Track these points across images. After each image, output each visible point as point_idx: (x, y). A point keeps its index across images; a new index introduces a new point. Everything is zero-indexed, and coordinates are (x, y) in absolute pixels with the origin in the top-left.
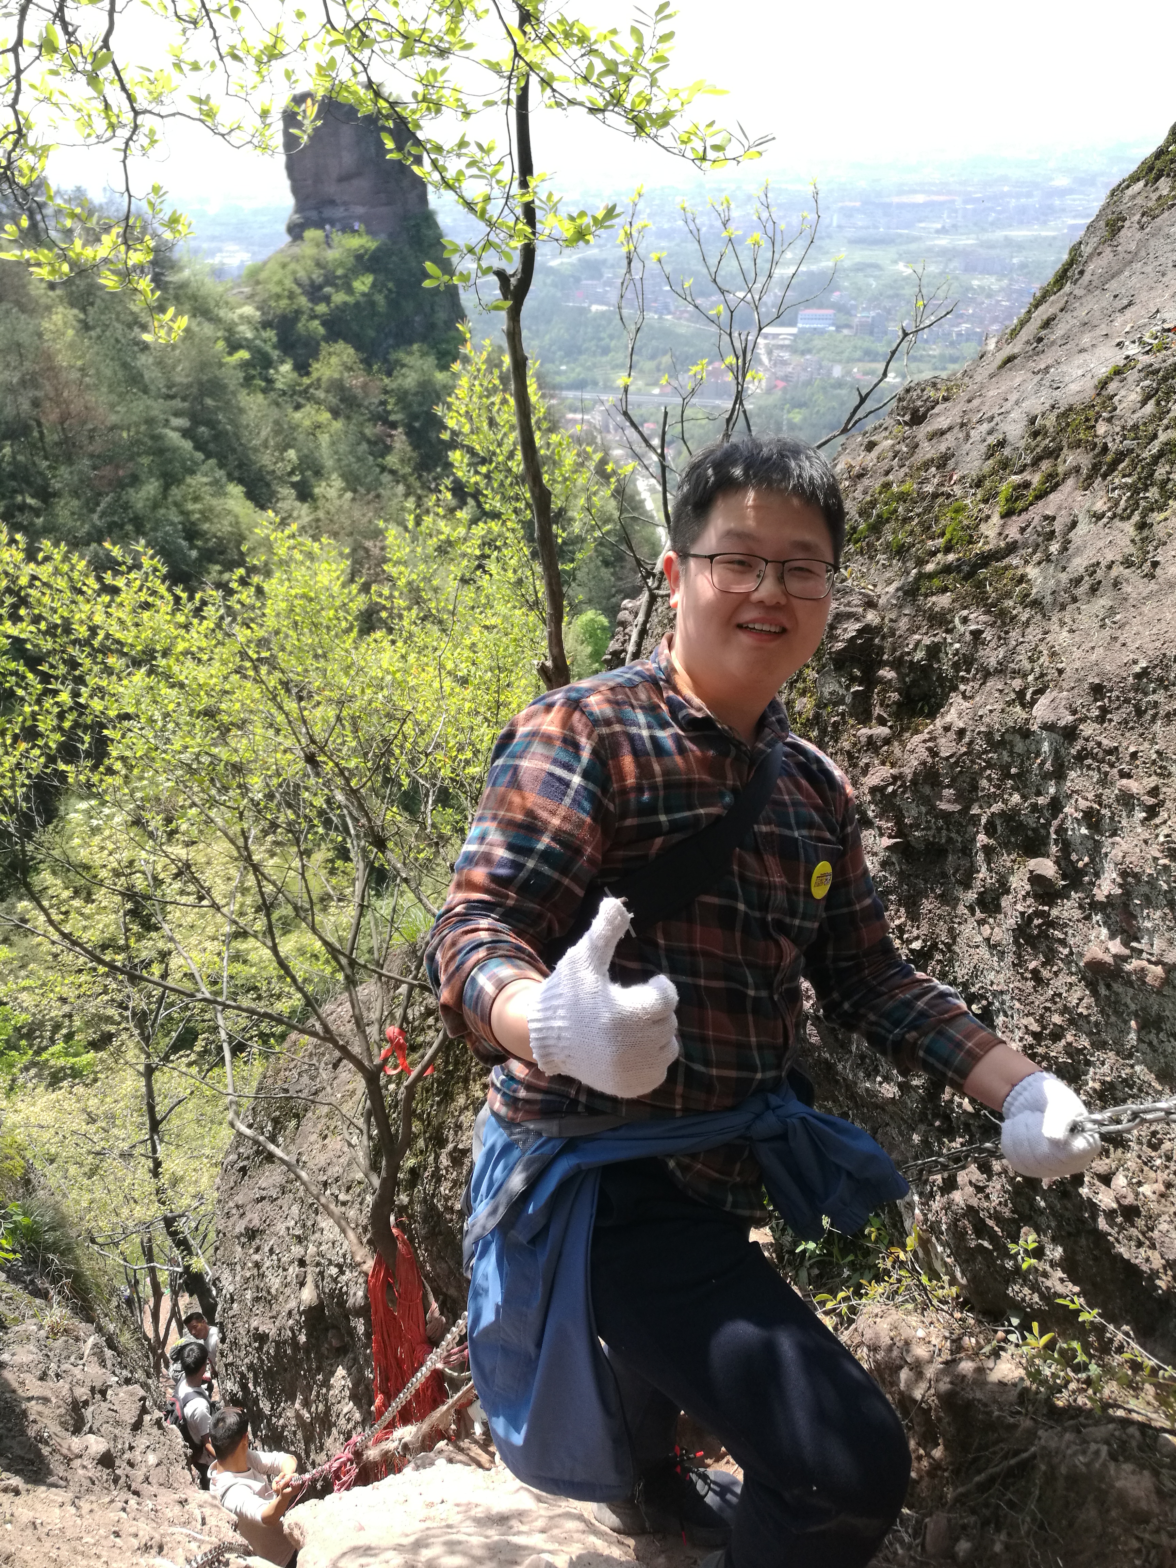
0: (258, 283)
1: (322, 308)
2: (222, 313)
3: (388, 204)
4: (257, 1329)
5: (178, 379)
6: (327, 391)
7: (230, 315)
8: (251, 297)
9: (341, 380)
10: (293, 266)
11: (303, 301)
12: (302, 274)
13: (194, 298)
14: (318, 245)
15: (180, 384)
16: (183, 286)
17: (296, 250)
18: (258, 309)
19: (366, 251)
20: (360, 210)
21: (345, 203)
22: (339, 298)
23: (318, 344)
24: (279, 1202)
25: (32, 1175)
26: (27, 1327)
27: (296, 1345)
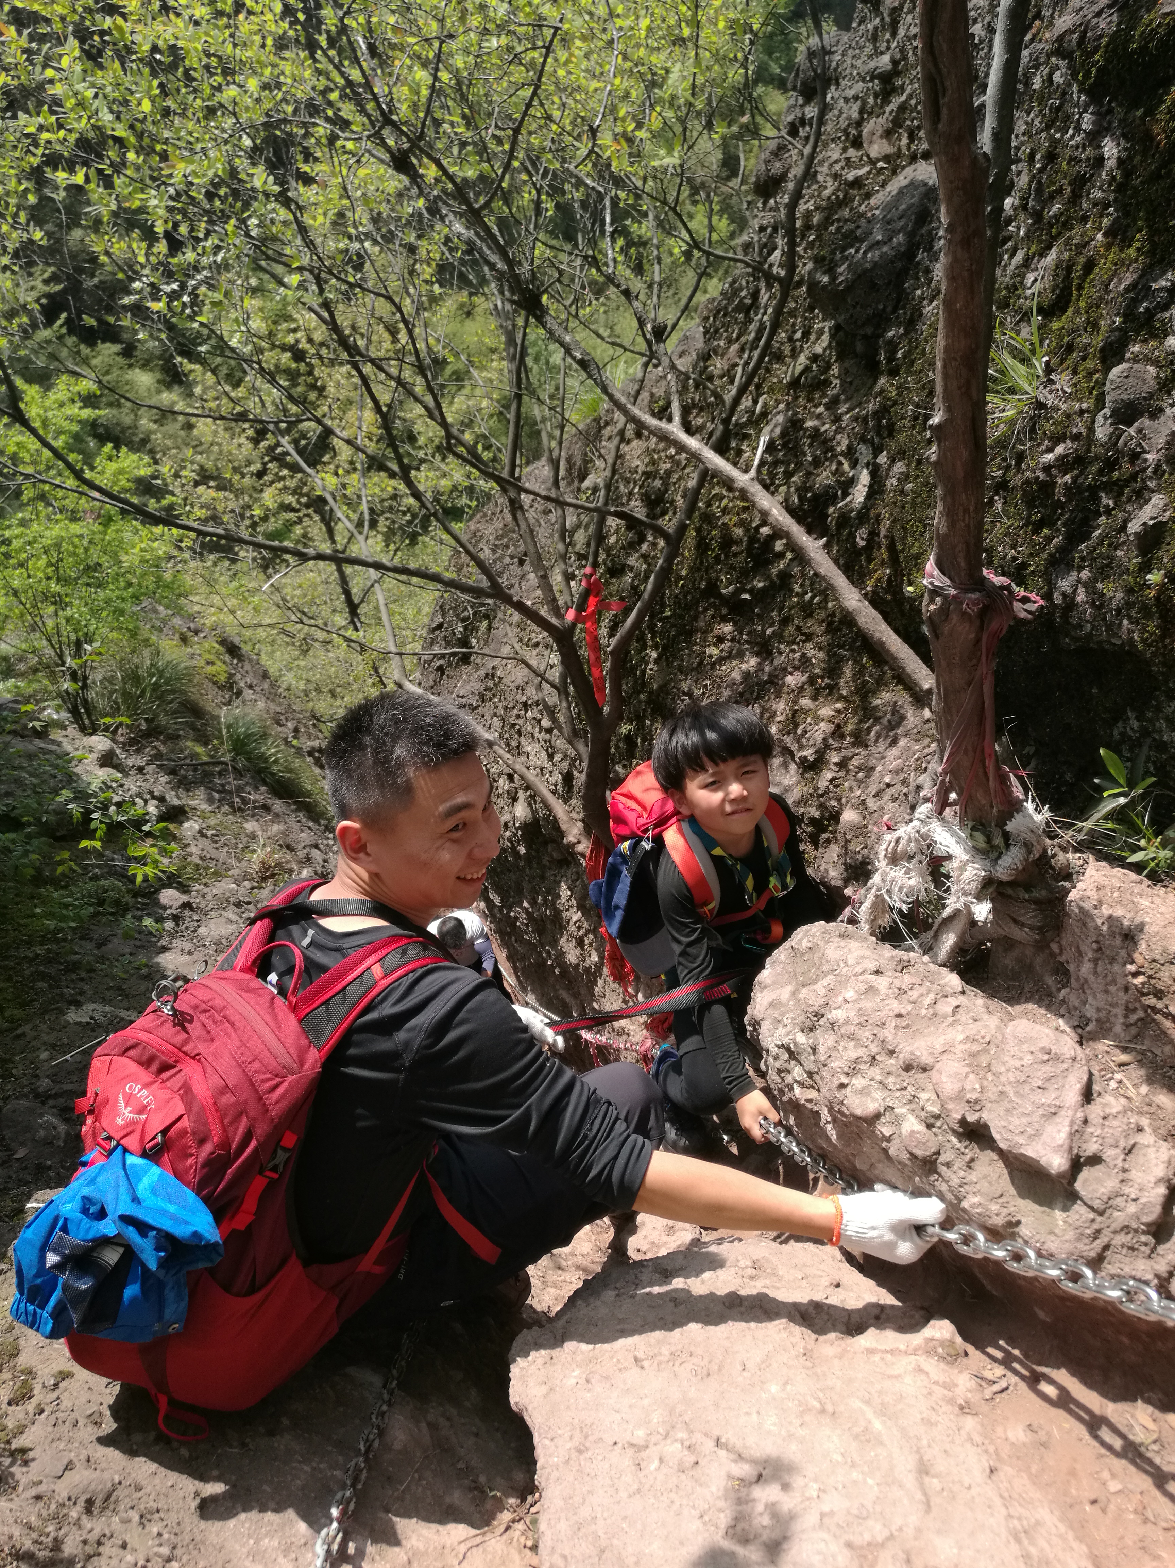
24: (480, 710)
25: (238, 676)
26: (226, 886)
27: (516, 853)
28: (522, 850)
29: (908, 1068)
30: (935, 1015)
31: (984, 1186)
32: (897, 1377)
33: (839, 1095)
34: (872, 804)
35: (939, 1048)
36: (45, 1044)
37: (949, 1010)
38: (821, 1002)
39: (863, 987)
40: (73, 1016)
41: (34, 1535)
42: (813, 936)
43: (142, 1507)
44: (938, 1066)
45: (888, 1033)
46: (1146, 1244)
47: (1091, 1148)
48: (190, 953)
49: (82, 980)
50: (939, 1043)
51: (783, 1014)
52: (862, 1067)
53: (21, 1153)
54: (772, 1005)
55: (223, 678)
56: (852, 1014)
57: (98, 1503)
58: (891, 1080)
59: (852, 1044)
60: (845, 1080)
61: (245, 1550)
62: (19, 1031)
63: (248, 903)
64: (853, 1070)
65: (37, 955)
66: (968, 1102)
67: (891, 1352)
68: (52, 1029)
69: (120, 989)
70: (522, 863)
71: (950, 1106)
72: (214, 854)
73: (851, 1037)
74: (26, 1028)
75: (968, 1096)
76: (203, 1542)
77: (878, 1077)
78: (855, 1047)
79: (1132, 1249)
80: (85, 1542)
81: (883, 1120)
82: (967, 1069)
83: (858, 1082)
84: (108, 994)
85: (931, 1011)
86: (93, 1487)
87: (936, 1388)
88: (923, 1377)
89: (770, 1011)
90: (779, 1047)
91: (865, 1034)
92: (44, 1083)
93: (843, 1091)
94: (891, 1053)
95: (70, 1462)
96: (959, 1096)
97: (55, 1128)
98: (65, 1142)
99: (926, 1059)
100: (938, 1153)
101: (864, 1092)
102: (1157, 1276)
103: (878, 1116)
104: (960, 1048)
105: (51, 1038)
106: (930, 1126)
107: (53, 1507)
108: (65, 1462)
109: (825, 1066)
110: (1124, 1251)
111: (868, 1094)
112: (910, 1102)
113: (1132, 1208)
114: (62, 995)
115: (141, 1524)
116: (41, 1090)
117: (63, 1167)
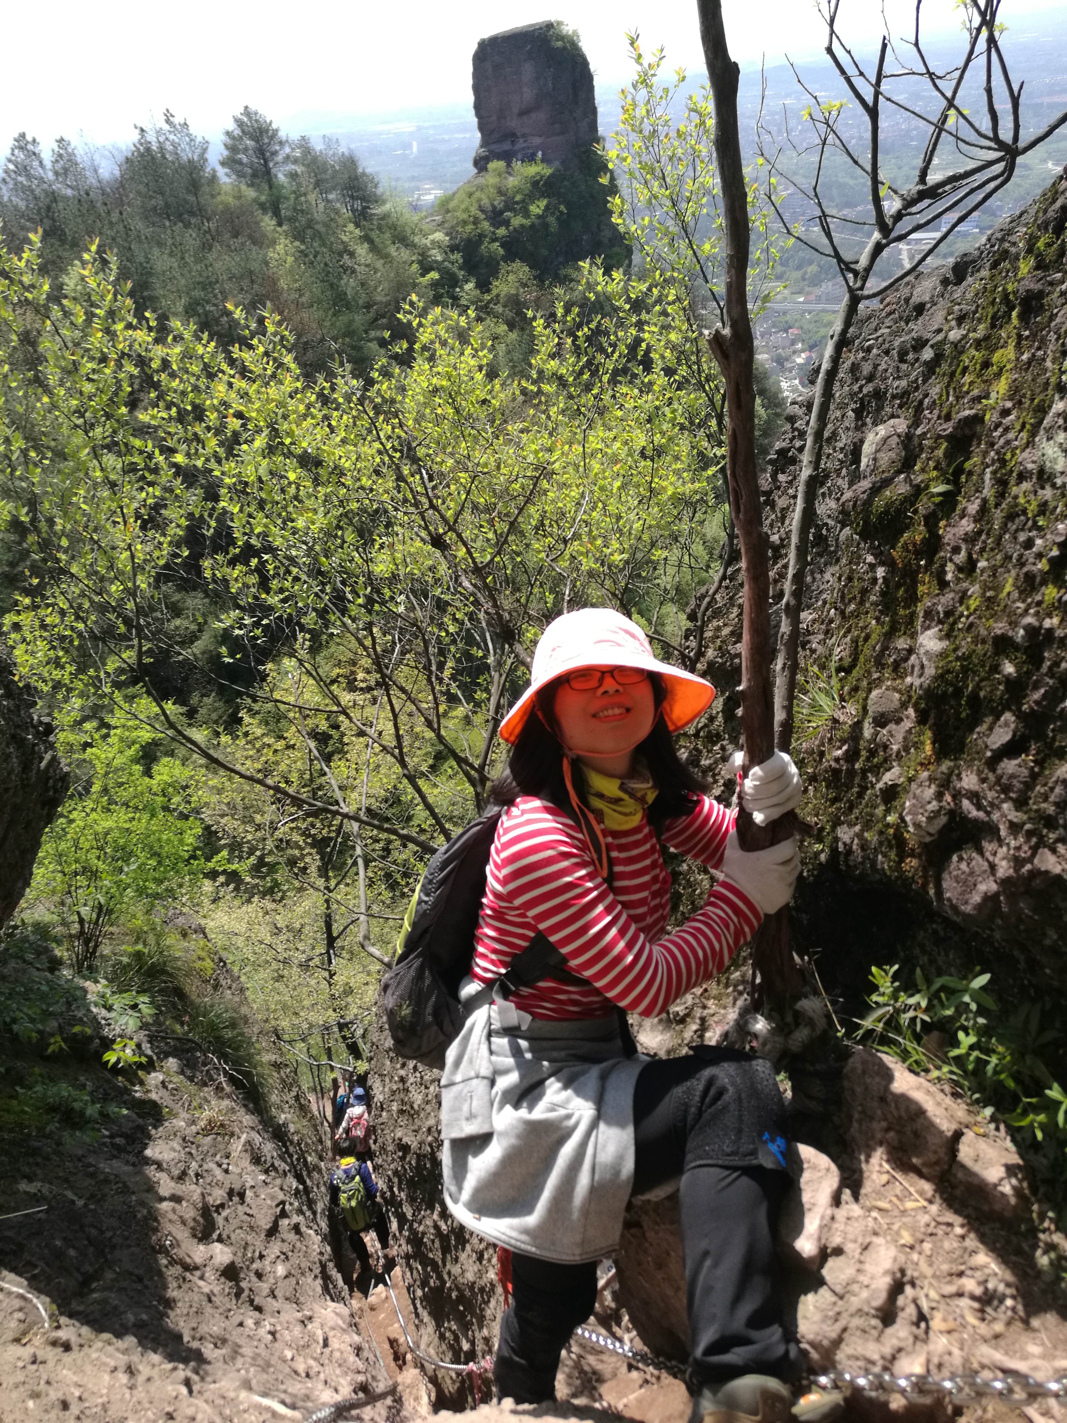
0: (448, 211)
1: (502, 231)
2: (416, 240)
3: (562, 133)
4: (400, 1140)
5: (379, 298)
6: (504, 306)
7: (424, 241)
8: (441, 224)
9: (517, 295)
10: (478, 194)
11: (486, 225)
12: (485, 202)
13: (394, 227)
14: (500, 175)
15: (381, 302)
16: (385, 217)
17: (481, 180)
18: (447, 234)
19: (542, 177)
20: (537, 141)
21: (524, 136)
22: (517, 221)
23: (498, 264)
25: (221, 977)
46: (875, 1328)
47: (836, 1240)
55: (209, 973)
63: (192, 1143)
79: (864, 1331)
102: (883, 1358)
110: (858, 1333)
113: (865, 1294)
114: (18, 1170)
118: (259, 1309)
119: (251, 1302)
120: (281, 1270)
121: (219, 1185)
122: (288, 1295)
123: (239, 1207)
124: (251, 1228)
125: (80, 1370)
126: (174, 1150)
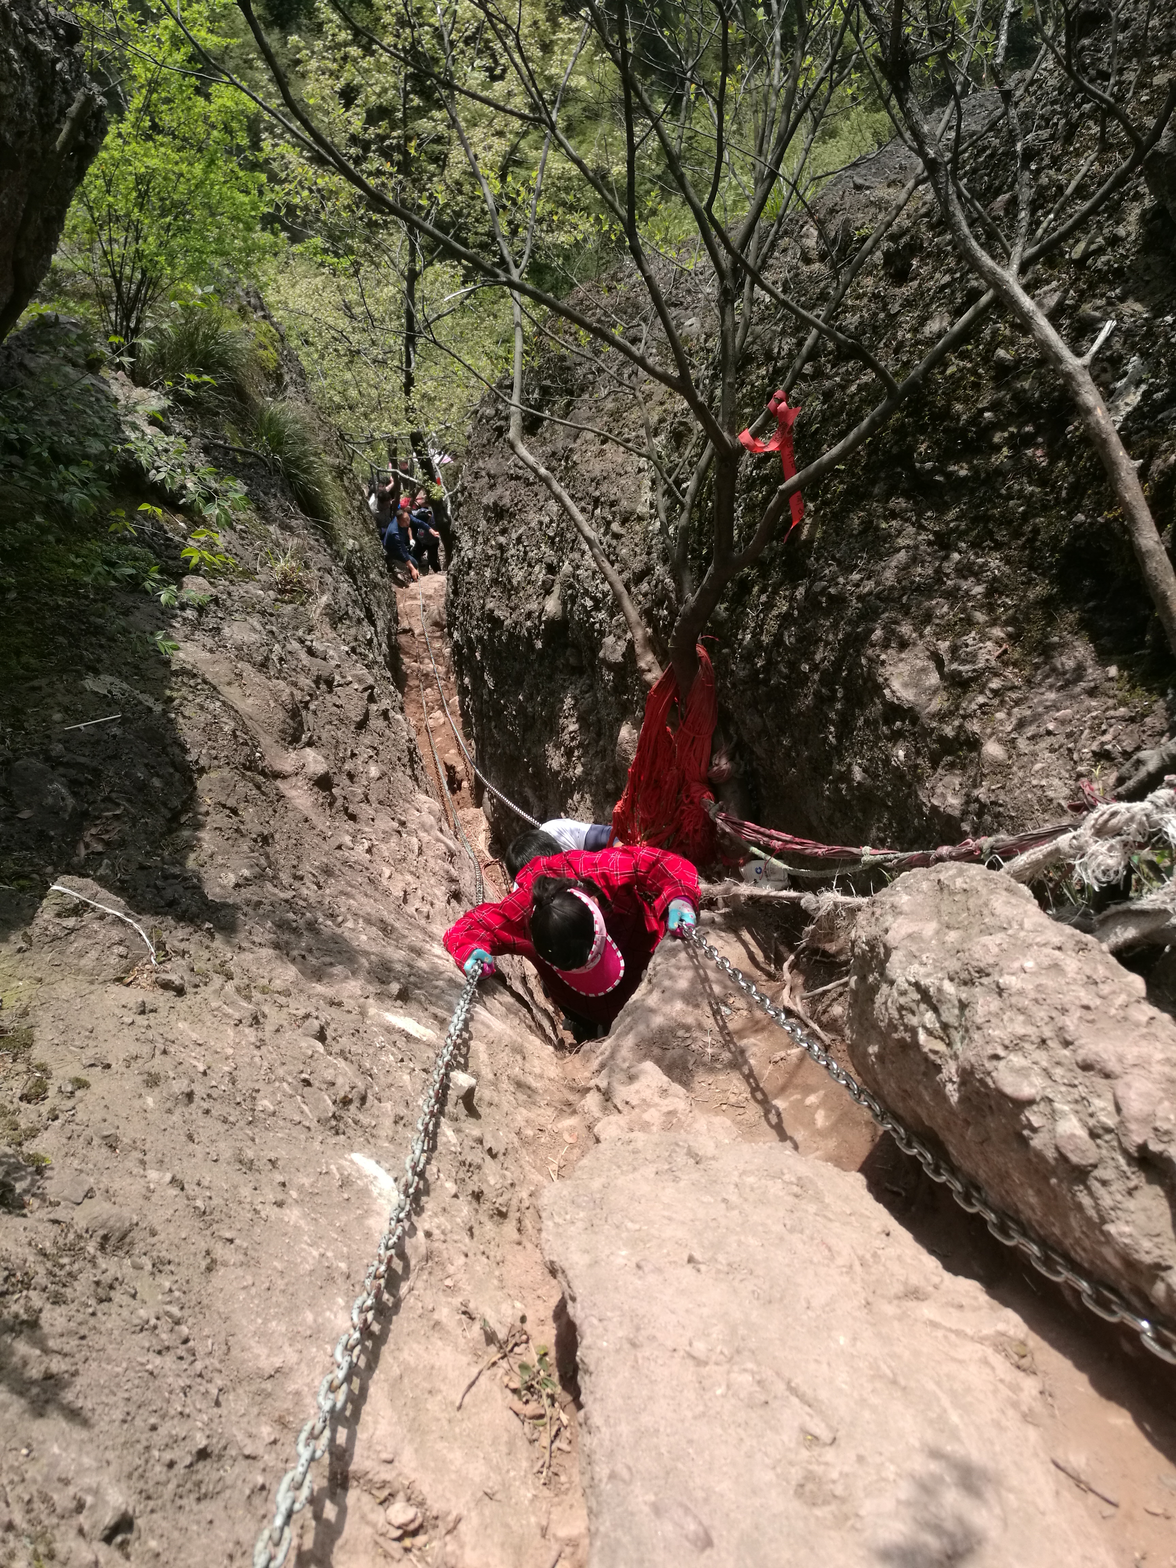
4: (492, 611)
25: (285, 369)
26: (253, 590)
27: (531, 646)
28: (539, 645)
29: (1086, 1067)
30: (1125, 1019)
31: (1140, 1218)
32: (961, 1362)
33: (989, 1065)
34: (1023, 744)
35: (1130, 1059)
36: (59, 704)
37: (1144, 1019)
38: (991, 961)
39: (1046, 962)
40: (90, 683)
41: (49, 1265)
42: (972, 879)
43: (155, 1254)
44: (1128, 1078)
45: (1070, 1022)
48: (211, 651)
49: (101, 646)
50: (1132, 1053)
51: (922, 951)
52: (1027, 1046)
53: (25, 814)
54: (910, 936)
55: (272, 366)
56: (1030, 987)
57: (113, 1241)
58: (1058, 1072)
59: (1021, 1018)
60: (1001, 1052)
61: (252, 1328)
62: (36, 683)
63: (271, 615)
64: (1015, 1045)
65: (59, 606)
66: (1156, 1129)
67: (958, 1333)
68: (69, 692)
69: (136, 667)
70: (533, 657)
71: (1133, 1126)
72: (239, 550)
73: (1021, 1011)
74: (42, 682)
75: (1158, 1124)
76: (208, 1307)
77: (1044, 1064)
78: (1024, 1022)
80: (98, 1283)
81: (1035, 1108)
82: (1162, 1094)
83: (1016, 1059)
84: (124, 669)
85: (1122, 1013)
86: (111, 1223)
87: (1001, 1386)
88: (988, 1370)
89: (907, 942)
90: (910, 984)
91: (1041, 1014)
92: (58, 748)
93: (995, 1063)
94: (1067, 1044)
95: (91, 1190)
96: (1147, 1119)
97: (63, 799)
98: (71, 816)
99: (1112, 1065)
100: (1095, 1166)
101: (1024, 1073)
103: (1031, 1102)
104: (1157, 1068)
105: (66, 700)
106: (1093, 1135)
107: (71, 1236)
108: (86, 1188)
109: (979, 1028)
111: (1027, 1076)
112: (1076, 1102)
114: (81, 657)
115: (152, 1274)
116: (53, 754)
117: (64, 841)
118: (353, 817)
119: (346, 809)
120: (374, 771)
121: (306, 670)
122: (381, 797)
123: (328, 696)
124: (341, 720)
125: (197, 1020)
126: (254, 630)
